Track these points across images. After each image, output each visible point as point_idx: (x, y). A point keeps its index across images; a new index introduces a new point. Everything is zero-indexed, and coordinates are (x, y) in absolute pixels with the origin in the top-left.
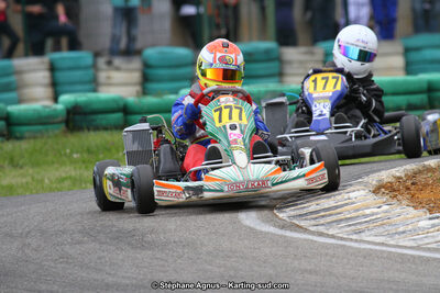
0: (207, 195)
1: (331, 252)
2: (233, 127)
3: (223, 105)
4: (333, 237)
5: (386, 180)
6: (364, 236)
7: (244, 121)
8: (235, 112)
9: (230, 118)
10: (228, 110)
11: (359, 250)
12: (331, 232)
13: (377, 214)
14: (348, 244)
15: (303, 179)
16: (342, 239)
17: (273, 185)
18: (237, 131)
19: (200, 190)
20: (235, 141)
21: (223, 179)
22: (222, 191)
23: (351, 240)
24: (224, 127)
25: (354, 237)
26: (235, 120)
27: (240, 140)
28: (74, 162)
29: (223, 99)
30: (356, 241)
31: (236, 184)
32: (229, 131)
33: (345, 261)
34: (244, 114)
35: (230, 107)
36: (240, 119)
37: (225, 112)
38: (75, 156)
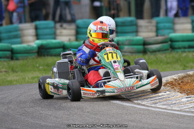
0: (107, 94)
1: (142, 112)
2: (115, 62)
3: (108, 52)
4: (144, 105)
5: (170, 80)
6: (158, 105)
7: (119, 59)
8: (114, 55)
9: (113, 58)
10: (111, 54)
11: (155, 112)
12: (143, 103)
13: (164, 95)
14: (150, 108)
15: (149, 85)
16: (148, 106)
17: (137, 88)
18: (117, 64)
19: (103, 92)
20: (117, 69)
21: (114, 86)
22: (114, 92)
23: (152, 107)
24: (111, 62)
25: (153, 106)
26: (115, 59)
27: (119, 68)
28: (39, 70)
29: (107, 49)
30: (154, 107)
31: (121, 89)
32: (113, 64)
33: (148, 116)
34: (118, 56)
35: (111, 53)
36: (117, 58)
37: (110, 55)
38: (41, 67)
